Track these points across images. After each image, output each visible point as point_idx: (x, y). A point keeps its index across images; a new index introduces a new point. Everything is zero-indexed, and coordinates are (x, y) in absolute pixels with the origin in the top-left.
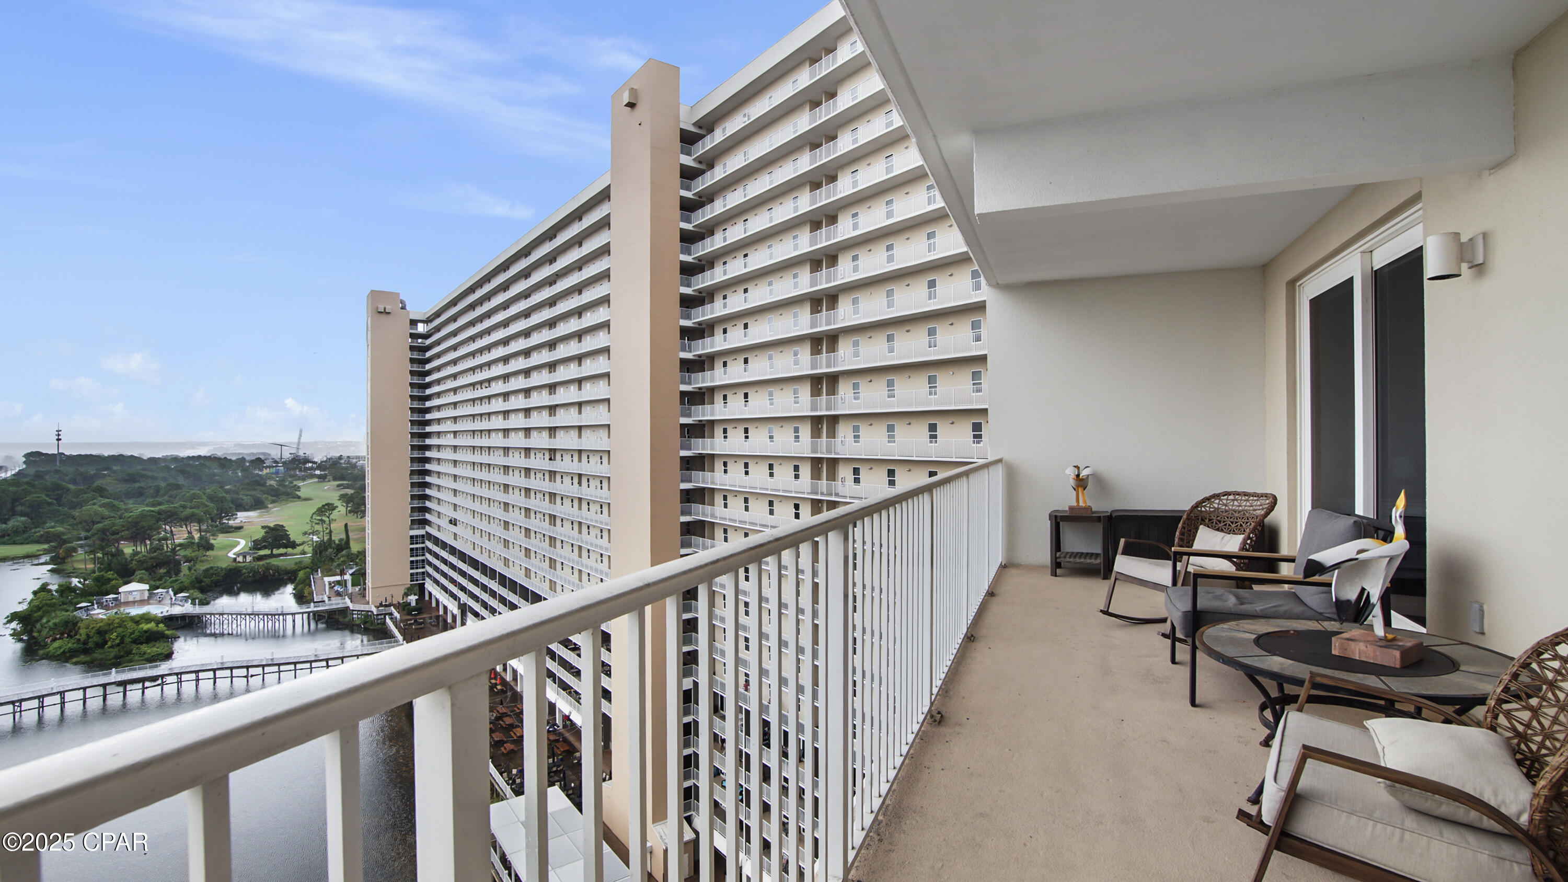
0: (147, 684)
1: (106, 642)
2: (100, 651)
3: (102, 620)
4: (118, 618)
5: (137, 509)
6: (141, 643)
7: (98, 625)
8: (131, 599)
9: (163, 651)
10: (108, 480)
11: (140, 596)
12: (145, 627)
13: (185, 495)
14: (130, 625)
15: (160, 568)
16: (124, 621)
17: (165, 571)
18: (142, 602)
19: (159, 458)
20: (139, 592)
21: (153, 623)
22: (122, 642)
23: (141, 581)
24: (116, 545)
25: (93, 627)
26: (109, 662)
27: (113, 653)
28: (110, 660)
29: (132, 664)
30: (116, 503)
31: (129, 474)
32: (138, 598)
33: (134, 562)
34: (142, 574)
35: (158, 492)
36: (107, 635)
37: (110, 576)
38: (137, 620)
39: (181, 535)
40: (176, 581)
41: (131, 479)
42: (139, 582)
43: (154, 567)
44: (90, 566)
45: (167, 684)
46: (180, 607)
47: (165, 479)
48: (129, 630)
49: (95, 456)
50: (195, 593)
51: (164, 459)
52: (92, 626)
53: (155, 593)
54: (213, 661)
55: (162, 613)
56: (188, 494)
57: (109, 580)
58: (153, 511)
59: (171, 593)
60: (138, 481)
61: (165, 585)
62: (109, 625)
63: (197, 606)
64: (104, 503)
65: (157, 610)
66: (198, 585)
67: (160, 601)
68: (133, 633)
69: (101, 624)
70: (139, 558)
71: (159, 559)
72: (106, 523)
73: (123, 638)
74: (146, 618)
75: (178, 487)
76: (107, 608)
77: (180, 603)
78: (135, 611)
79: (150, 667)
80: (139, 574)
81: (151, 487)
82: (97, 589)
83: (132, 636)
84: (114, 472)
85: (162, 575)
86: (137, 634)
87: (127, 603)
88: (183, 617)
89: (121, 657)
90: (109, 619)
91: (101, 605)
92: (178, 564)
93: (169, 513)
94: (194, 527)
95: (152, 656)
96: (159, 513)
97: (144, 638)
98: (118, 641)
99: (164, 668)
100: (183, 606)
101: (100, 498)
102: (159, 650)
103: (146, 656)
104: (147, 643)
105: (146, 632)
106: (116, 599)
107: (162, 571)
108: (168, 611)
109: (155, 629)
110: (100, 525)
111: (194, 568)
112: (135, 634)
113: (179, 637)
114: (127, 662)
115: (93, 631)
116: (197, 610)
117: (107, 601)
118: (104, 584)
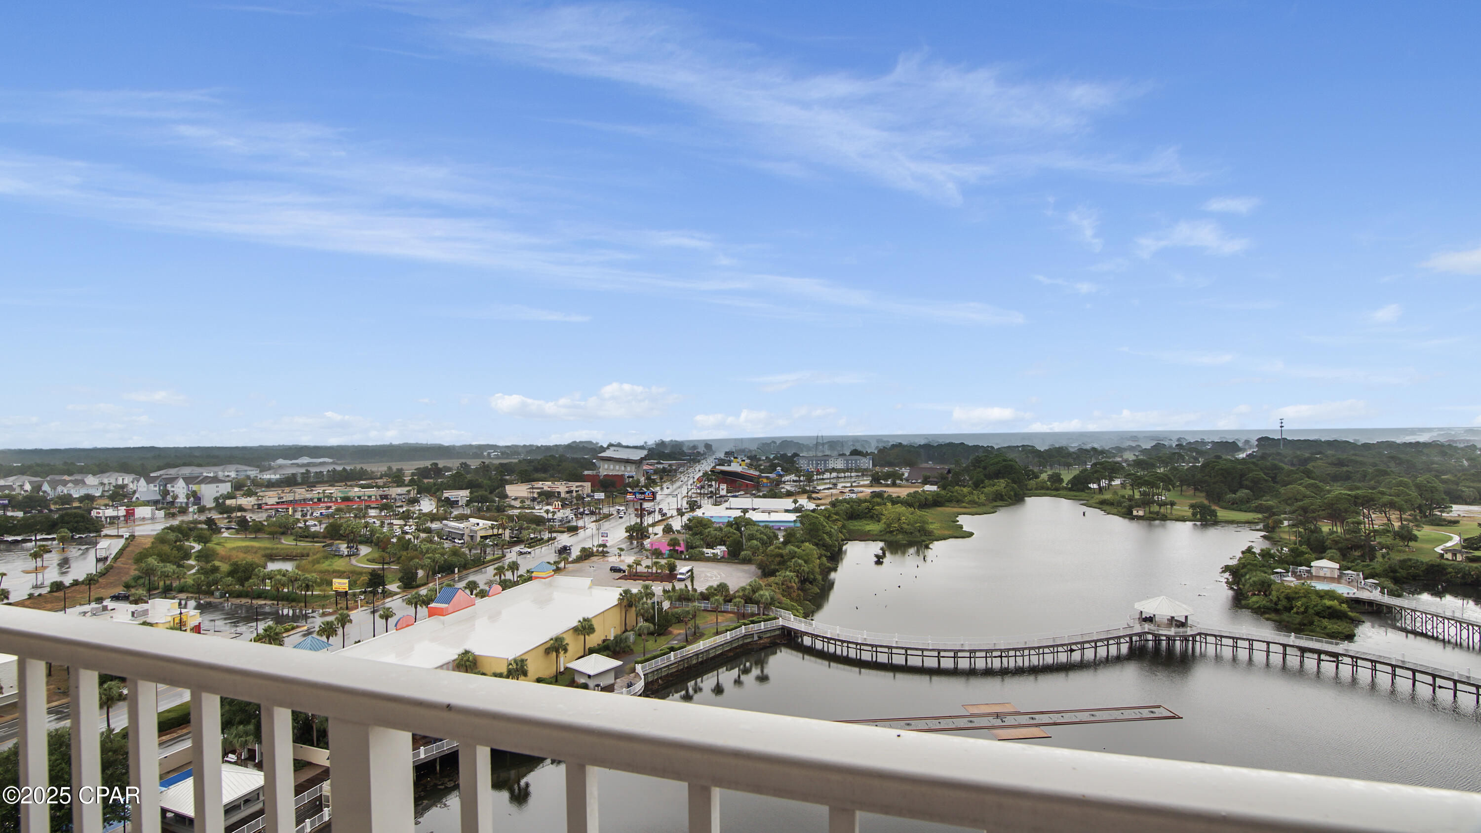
0: (1323, 657)
1: (1292, 608)
2: (1287, 614)
3: (1290, 587)
4: (1304, 589)
5: (1338, 490)
6: (1324, 617)
7: (1287, 591)
8: (1322, 574)
9: (1344, 631)
10: (1320, 463)
11: (1331, 573)
12: (1328, 603)
13: (1391, 481)
14: (1313, 597)
15: (1355, 551)
16: (1309, 593)
17: (1360, 554)
18: (1332, 579)
19: (1373, 444)
20: (1329, 569)
21: (1335, 601)
22: (1305, 612)
23: (1331, 559)
24: (1315, 523)
25: (1283, 592)
26: (1294, 627)
27: (1298, 619)
28: (1295, 624)
29: (1313, 634)
30: (1320, 484)
31: (1339, 459)
32: (1328, 575)
33: (1329, 541)
34: (1333, 553)
35: (1365, 476)
36: (1294, 602)
37: (1304, 550)
38: (1322, 595)
39: (1378, 520)
40: (1368, 565)
41: (1341, 463)
42: (1330, 559)
43: (1349, 548)
44: (1293, 538)
45: (1342, 663)
46: (1369, 592)
47: (1375, 465)
48: (1313, 603)
49: (1312, 441)
50: (1386, 583)
51: (1380, 444)
52: (1281, 591)
53: (1345, 574)
54: (1393, 656)
55: (1348, 593)
56: (1394, 481)
57: (1303, 553)
58: (1349, 495)
59: (1361, 576)
60: (1347, 466)
61: (1357, 567)
62: (1296, 593)
63: (1386, 595)
64: (1309, 484)
65: (1344, 590)
66: (1391, 574)
67: (1349, 582)
68: (1316, 606)
69: (1289, 591)
70: (1333, 538)
71: (1354, 542)
72: (1305, 502)
73: (1307, 608)
74: (1331, 595)
75: (1385, 473)
76: (1299, 577)
77: (1369, 588)
78: (1320, 586)
79: (1327, 642)
80: (1330, 552)
81: (1358, 472)
82: (1292, 559)
83: (1315, 608)
84: (1327, 456)
85: (1356, 557)
86: (1319, 607)
87: (1318, 578)
88: (1371, 603)
89: (1305, 625)
90: (1296, 588)
91: (1294, 574)
92: (1373, 550)
93: (1366, 498)
94: (1394, 516)
95: (1333, 632)
96: (1356, 497)
97: (1327, 613)
98: (1302, 609)
99: (1341, 647)
100: (1371, 592)
101: (1307, 479)
102: (1340, 629)
103: (1327, 631)
104: (1329, 619)
105: (1329, 608)
106: (1307, 571)
107: (1357, 553)
108: (1354, 593)
109: (1338, 607)
110: (1300, 503)
111: (1387, 557)
112: (1319, 608)
113: (1364, 622)
114: (1310, 631)
115: (1283, 595)
116: (1387, 600)
117: (1300, 571)
118: (1298, 556)
